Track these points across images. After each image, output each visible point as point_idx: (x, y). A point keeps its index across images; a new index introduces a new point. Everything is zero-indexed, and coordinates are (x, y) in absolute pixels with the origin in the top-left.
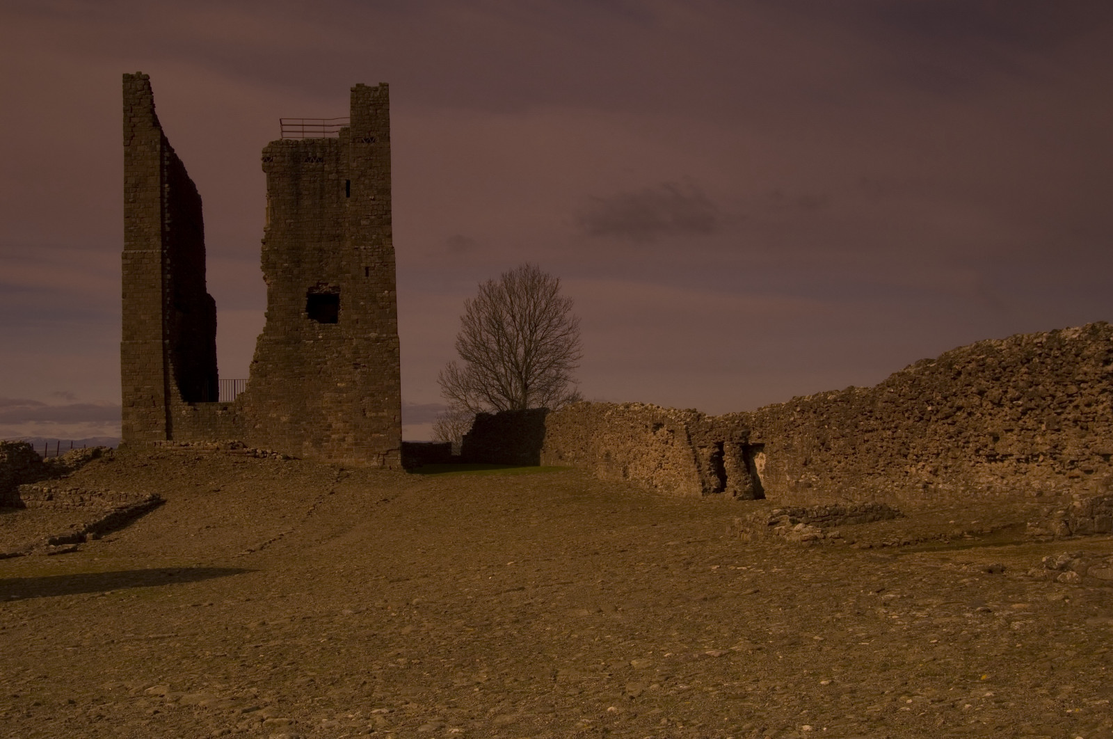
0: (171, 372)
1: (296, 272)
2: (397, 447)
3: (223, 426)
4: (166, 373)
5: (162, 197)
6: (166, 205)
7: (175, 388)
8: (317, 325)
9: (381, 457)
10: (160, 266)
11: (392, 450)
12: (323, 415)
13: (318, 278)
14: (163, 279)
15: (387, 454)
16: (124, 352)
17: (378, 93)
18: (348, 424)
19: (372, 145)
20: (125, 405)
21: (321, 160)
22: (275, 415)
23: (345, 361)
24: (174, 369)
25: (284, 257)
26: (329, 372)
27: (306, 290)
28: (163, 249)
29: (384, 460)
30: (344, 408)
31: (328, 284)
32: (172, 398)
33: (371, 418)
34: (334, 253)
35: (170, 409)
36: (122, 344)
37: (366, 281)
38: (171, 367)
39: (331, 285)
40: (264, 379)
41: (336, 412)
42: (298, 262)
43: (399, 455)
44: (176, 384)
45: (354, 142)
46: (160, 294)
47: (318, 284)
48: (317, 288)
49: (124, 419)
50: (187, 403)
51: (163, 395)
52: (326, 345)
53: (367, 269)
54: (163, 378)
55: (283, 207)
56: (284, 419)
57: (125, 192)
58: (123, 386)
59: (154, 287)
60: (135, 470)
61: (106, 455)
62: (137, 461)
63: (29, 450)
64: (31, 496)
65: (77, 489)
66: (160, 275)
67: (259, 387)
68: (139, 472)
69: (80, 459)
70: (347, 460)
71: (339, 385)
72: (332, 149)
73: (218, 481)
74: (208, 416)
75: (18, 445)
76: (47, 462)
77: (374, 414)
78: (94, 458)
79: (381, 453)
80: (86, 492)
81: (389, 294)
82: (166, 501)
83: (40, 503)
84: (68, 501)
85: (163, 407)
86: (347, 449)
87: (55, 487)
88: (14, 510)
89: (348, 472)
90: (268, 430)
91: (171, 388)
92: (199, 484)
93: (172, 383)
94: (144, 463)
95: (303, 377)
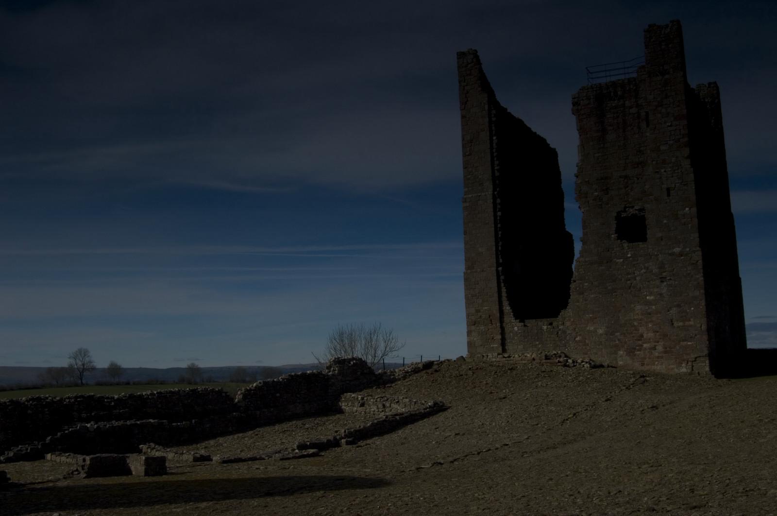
0: (504, 294)
1: (605, 199)
2: (704, 354)
3: (548, 339)
4: (500, 296)
5: (491, 148)
6: (495, 154)
7: (508, 308)
8: (626, 245)
9: (690, 364)
10: (492, 205)
11: (700, 357)
12: (635, 326)
13: (625, 203)
14: (495, 216)
15: (695, 361)
16: (466, 280)
17: (669, 30)
18: (658, 334)
19: (667, 76)
20: (468, 325)
21: (622, 97)
22: (592, 328)
23: (652, 276)
24: (507, 292)
25: (594, 186)
26: (638, 287)
27: (615, 214)
28: (494, 190)
29: (693, 366)
30: (654, 319)
31: (633, 207)
32: (505, 316)
33: (679, 327)
34: (638, 179)
35: (504, 326)
36: (464, 273)
37: (668, 201)
38: (504, 290)
39: (637, 207)
40: (581, 296)
41: (647, 323)
42: (606, 190)
43: (707, 362)
44: (510, 305)
45: (649, 77)
46: (493, 229)
47: (625, 208)
48: (625, 211)
49: (468, 336)
50: (518, 320)
51: (498, 315)
52: (635, 263)
53: (668, 190)
54: (497, 300)
55: (591, 143)
56: (600, 331)
57: (464, 147)
58: (466, 308)
59: (488, 224)
60: (448, 380)
61: (435, 367)
62: (457, 372)
63: (360, 364)
64: (349, 403)
65: (382, 398)
66: (493, 213)
67: (577, 304)
68: (450, 382)
69: (410, 371)
70: (659, 368)
71: (648, 298)
72: (632, 87)
73: (512, 389)
74: (536, 331)
75: (350, 360)
76: (379, 374)
77: (681, 324)
78: (422, 370)
79: (690, 360)
80: (388, 399)
81: (690, 211)
82: (449, 407)
83: (356, 409)
84: (374, 408)
85: (498, 324)
86: (658, 357)
87: (368, 396)
88: (335, 415)
89: (648, 379)
90: (587, 341)
91: (504, 308)
92: (493, 392)
93: (506, 303)
94: (461, 373)
95: (615, 292)
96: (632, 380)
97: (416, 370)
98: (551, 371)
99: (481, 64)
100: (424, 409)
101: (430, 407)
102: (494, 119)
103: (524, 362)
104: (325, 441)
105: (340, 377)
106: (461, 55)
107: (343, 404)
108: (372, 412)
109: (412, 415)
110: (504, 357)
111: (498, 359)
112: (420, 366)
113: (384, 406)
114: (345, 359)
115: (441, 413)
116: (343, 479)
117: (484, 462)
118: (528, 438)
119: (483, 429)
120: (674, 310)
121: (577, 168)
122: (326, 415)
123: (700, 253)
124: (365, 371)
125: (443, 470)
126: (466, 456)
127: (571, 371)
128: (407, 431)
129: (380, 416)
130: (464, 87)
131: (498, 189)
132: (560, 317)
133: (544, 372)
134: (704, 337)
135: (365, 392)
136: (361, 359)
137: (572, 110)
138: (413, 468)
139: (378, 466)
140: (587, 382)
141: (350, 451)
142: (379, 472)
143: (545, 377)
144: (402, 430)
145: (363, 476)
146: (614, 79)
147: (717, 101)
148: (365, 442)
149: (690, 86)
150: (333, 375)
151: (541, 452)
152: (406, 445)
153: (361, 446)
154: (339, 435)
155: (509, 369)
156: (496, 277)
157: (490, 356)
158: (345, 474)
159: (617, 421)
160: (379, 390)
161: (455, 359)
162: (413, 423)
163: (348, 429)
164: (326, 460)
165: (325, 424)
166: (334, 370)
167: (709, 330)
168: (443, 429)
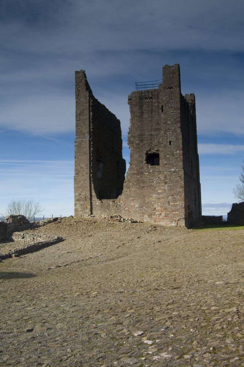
0: (93, 187)
1: (141, 145)
2: (183, 218)
3: (112, 209)
4: (91, 188)
5: (89, 118)
6: (91, 121)
7: (94, 193)
8: (150, 166)
9: (176, 222)
10: (88, 145)
11: (181, 219)
12: (152, 204)
13: (150, 147)
14: (90, 150)
15: (179, 221)
16: (75, 180)
17: (174, 68)
18: (162, 208)
19: (172, 90)
20: (75, 201)
21: (151, 98)
22: (133, 204)
23: (161, 181)
24: (94, 186)
25: (137, 138)
26: (155, 186)
27: (145, 152)
28: (90, 138)
29: (177, 223)
30: (161, 201)
31: (154, 149)
32: (93, 197)
33: (172, 205)
34: (157, 136)
35: (92, 202)
36: (74, 176)
37: (170, 147)
38: (92, 185)
39: (155, 149)
40: (128, 189)
41: (158, 203)
42: (142, 140)
43: (184, 221)
44: (95, 192)
45: (164, 89)
46: (89, 156)
47: (150, 149)
48: (150, 151)
49: (75, 206)
50: (99, 200)
51: (89, 196)
52: (154, 175)
53: (170, 142)
54: (89, 189)
55: (136, 118)
56: (137, 206)
57: (76, 116)
58: (75, 193)
59: (86, 153)
60: (65, 227)
61: (59, 220)
62: (69, 223)
63: (23, 218)
64: (17, 237)
65: (33, 234)
66: (89, 149)
67: (126, 193)
68: (66, 228)
69: (47, 222)
70: (162, 223)
71: (159, 191)
72: (156, 93)
73: (95, 232)
74: (107, 205)
75: (18, 216)
76: (32, 223)
77: (173, 204)
78: (53, 222)
79: (176, 220)
80: (36, 235)
81: (179, 152)
82: (65, 240)
83: (20, 239)
84: (29, 239)
85: (89, 201)
86: (162, 219)
87: (26, 233)
88: (10, 242)
89: (157, 228)
90: (130, 210)
91: (92, 194)
92: (86, 233)
93: (93, 191)
94: (71, 224)
95: (144, 188)
96: (150, 228)
97: (50, 222)
98: (113, 224)
99: (86, 78)
100: (53, 240)
101: (56, 239)
102: (91, 104)
103: (101, 219)
104: (5, 255)
105: (13, 224)
106: (77, 73)
107: (14, 237)
108: (28, 241)
109: (47, 243)
110: (91, 217)
111: (88, 218)
112: (52, 220)
113: (34, 238)
114: (15, 216)
115: (61, 242)
116: (12, 274)
117: (80, 266)
118: (101, 255)
119: (81, 250)
120: (170, 197)
121: (129, 130)
122: (6, 242)
123: (183, 172)
124: (25, 222)
125: (61, 270)
126: (72, 263)
127: (122, 224)
128: (44, 251)
129: (32, 243)
130: (78, 88)
131: (92, 137)
132: (118, 198)
133: (110, 224)
134: (183, 210)
135: (24, 232)
136: (23, 216)
137: (128, 102)
138: (47, 269)
139: (30, 267)
140: (129, 229)
141: (17, 260)
142: (30, 270)
143: (110, 226)
144: (42, 250)
145: (22, 272)
146: (148, 89)
147: (194, 102)
148: (24, 256)
149: (182, 95)
150: (9, 223)
151: (107, 262)
152: (44, 257)
153: (22, 258)
154: (11, 252)
155: (94, 222)
156: (89, 179)
157: (85, 216)
158: (14, 271)
159: (142, 247)
160: (31, 231)
161: (69, 217)
162: (47, 247)
163: (16, 249)
164: (5, 264)
165: (4, 246)
166: (10, 221)
167: (185, 207)
168: (61, 250)
